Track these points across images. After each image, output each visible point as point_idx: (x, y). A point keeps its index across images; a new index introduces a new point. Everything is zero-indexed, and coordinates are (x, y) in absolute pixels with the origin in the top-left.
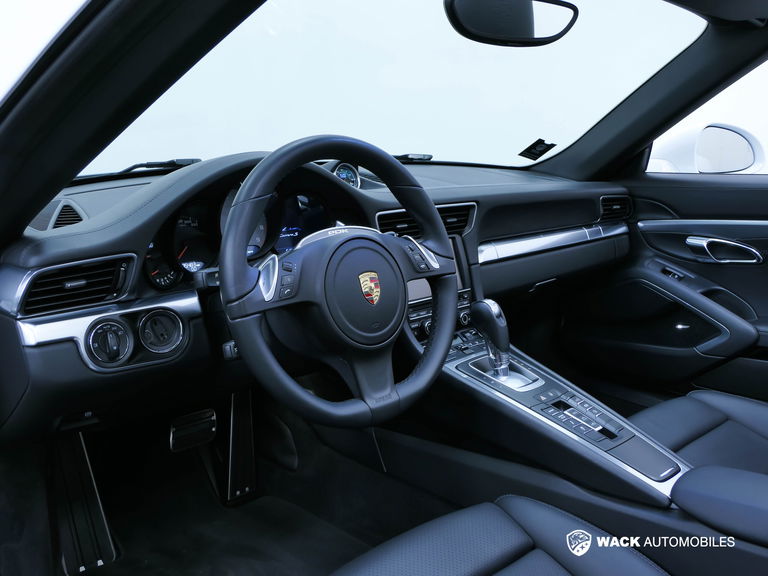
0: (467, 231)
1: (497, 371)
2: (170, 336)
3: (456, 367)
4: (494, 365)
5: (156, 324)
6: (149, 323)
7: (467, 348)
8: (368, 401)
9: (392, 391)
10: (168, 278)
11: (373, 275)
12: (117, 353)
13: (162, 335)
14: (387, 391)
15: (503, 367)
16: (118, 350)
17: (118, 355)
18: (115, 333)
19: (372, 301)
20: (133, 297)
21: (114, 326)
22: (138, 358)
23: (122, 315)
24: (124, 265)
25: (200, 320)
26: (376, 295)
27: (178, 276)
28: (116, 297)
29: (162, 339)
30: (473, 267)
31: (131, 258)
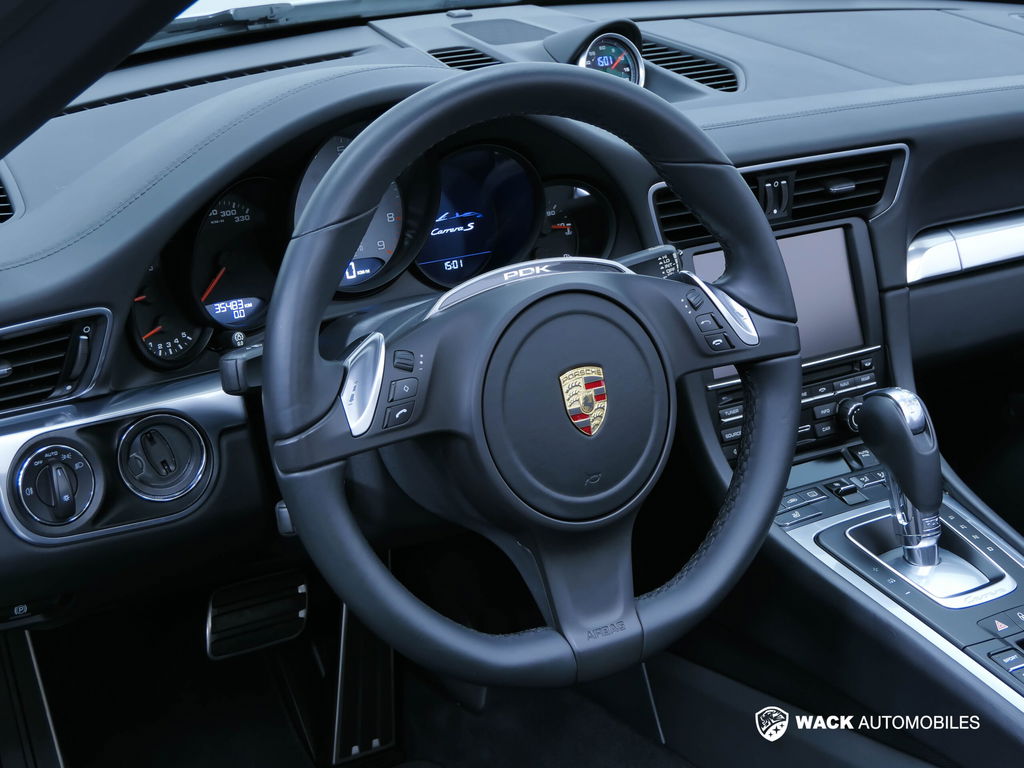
0: (882, 208)
1: (910, 552)
2: (180, 468)
3: (817, 540)
4: (905, 538)
5: (151, 440)
6: (138, 439)
7: (853, 490)
8: (569, 635)
9: (626, 612)
10: (182, 341)
11: (594, 372)
12: (70, 509)
13: (164, 463)
14: (616, 614)
15: (924, 544)
16: (72, 503)
17: (72, 513)
18: (68, 466)
19: (588, 429)
20: (104, 391)
21: (66, 451)
22: (111, 515)
23: (83, 430)
24: (87, 329)
25: (242, 435)
26: (598, 415)
27: (202, 335)
28: (71, 393)
29: (164, 471)
30: (890, 295)
31: (101, 317)
